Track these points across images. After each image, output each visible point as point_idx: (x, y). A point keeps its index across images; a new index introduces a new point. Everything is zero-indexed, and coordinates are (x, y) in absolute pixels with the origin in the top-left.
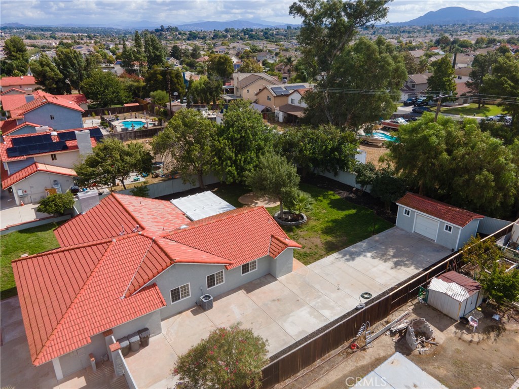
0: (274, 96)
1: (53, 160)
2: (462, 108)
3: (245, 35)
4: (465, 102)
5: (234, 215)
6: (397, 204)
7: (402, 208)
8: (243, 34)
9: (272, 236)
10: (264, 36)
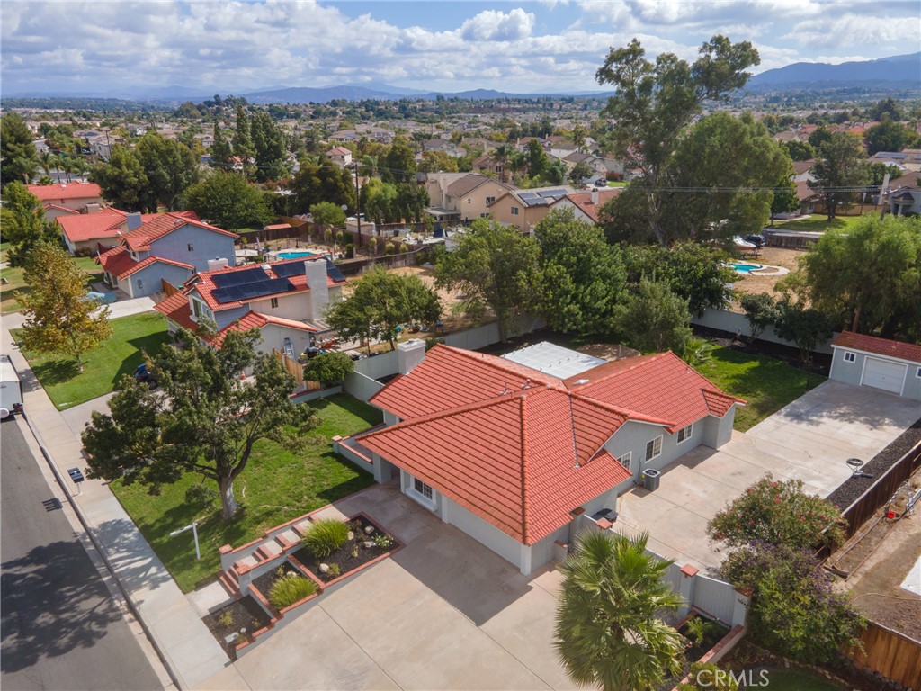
0: (525, 208)
1: (273, 307)
2: (802, 220)
3: (367, 111)
4: (802, 214)
5: (632, 368)
6: (832, 346)
7: (839, 352)
8: (364, 109)
9: (703, 390)
10: (400, 112)
